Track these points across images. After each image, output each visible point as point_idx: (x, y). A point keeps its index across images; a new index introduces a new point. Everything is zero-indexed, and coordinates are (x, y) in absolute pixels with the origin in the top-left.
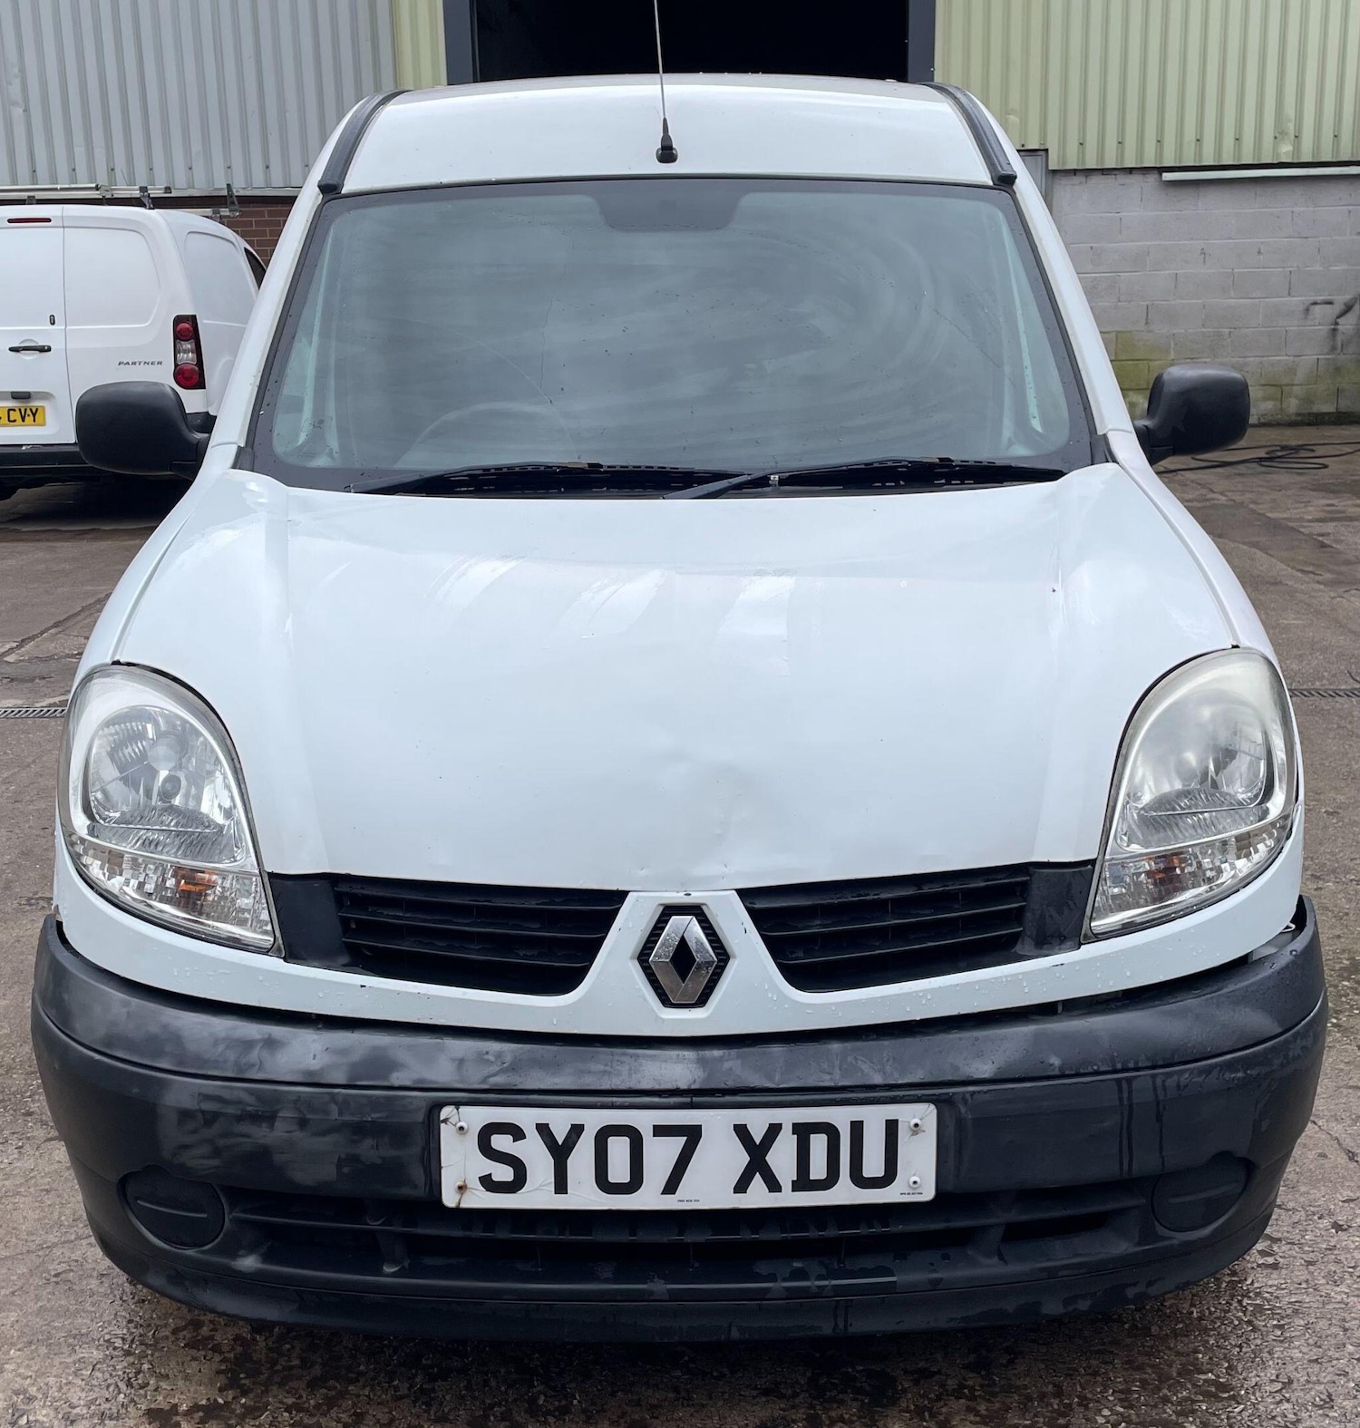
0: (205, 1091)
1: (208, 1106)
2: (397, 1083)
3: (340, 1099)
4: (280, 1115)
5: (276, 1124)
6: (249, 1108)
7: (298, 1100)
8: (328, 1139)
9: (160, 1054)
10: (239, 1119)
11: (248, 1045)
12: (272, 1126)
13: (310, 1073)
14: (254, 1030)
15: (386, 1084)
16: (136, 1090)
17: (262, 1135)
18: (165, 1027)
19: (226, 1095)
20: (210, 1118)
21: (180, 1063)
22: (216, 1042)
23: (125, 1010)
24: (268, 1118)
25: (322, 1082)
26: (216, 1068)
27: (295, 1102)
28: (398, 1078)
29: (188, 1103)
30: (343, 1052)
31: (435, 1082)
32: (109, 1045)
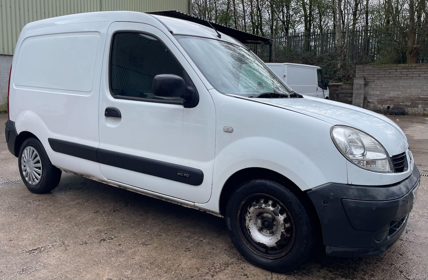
0: (402, 200)
1: (403, 203)
2: (409, 190)
3: (409, 194)
4: (408, 200)
5: (408, 202)
9: (395, 196)
13: (406, 191)
16: (396, 204)
22: (398, 191)
30: (404, 187)
32: (387, 198)
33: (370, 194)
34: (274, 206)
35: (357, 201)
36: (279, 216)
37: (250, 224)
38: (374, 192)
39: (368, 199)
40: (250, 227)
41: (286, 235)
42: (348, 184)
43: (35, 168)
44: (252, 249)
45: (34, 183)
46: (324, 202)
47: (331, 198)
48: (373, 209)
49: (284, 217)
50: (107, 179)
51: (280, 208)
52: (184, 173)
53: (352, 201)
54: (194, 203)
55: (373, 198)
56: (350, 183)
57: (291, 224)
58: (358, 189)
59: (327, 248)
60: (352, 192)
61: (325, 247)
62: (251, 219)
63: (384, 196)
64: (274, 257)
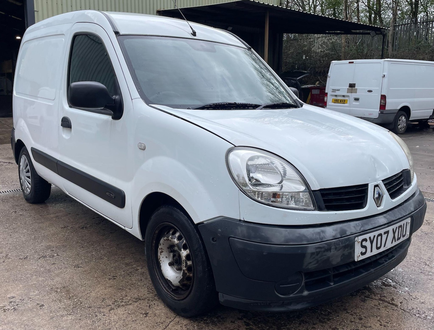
0: (317, 247)
1: (318, 250)
2: (348, 234)
3: (341, 241)
4: (332, 248)
5: (331, 250)
6: (326, 248)
7: (335, 243)
8: (340, 251)
9: (302, 240)
10: (324, 251)
11: (319, 233)
12: (330, 251)
13: (334, 236)
14: (318, 230)
15: (347, 235)
16: (300, 251)
17: (329, 254)
18: (299, 234)
19: (321, 246)
20: (318, 253)
21: (308, 241)
22: (313, 235)
23: (287, 232)
24: (329, 250)
25: (337, 238)
26: (317, 240)
27: (334, 244)
28: (348, 233)
29: (314, 251)
30: (336, 230)
31: (353, 232)
32: (287, 242)
33: (263, 234)
34: (179, 238)
35: (246, 243)
36: (181, 251)
37: (161, 256)
38: (269, 232)
39: (258, 240)
40: (161, 261)
41: (188, 274)
42: (240, 220)
43: (27, 177)
44: (163, 285)
45: (27, 193)
46: (213, 239)
47: (219, 234)
48: (264, 254)
49: (186, 253)
50: (68, 193)
51: (184, 241)
52: (111, 193)
53: (239, 241)
54: (125, 227)
55: (266, 240)
56: (242, 219)
57: (193, 262)
58: (248, 228)
59: (220, 295)
60: (241, 230)
61: (218, 293)
62: (162, 252)
63: (283, 239)
64: (179, 298)
